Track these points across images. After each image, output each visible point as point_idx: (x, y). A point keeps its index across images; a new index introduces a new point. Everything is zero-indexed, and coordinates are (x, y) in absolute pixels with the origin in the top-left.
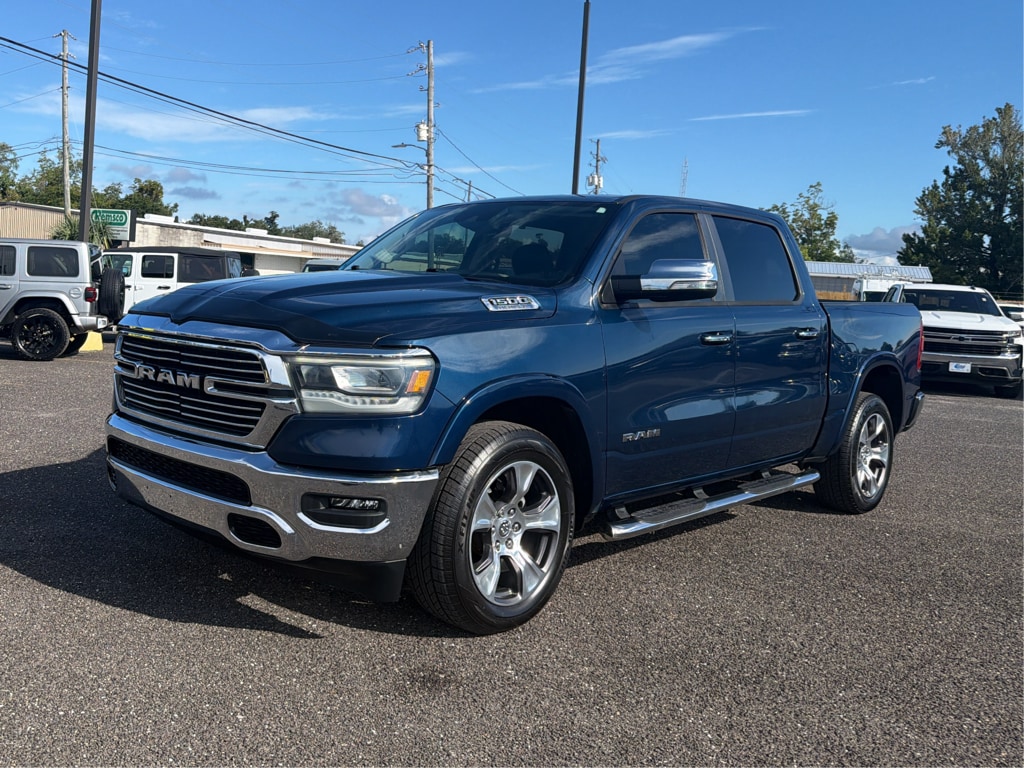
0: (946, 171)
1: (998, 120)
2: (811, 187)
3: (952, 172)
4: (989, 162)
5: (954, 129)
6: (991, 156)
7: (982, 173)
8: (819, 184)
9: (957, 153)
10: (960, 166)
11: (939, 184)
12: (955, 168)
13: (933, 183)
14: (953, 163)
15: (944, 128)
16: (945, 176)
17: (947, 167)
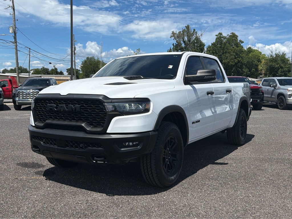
0: (173, 45)
1: (186, 30)
2: (137, 50)
3: (175, 45)
4: (184, 42)
5: (175, 32)
6: (184, 40)
7: (182, 45)
8: (139, 49)
9: (176, 39)
10: (177, 43)
11: (172, 49)
12: (175, 44)
13: (170, 48)
14: (175, 42)
15: (172, 32)
16: (173, 46)
17: (173, 44)
